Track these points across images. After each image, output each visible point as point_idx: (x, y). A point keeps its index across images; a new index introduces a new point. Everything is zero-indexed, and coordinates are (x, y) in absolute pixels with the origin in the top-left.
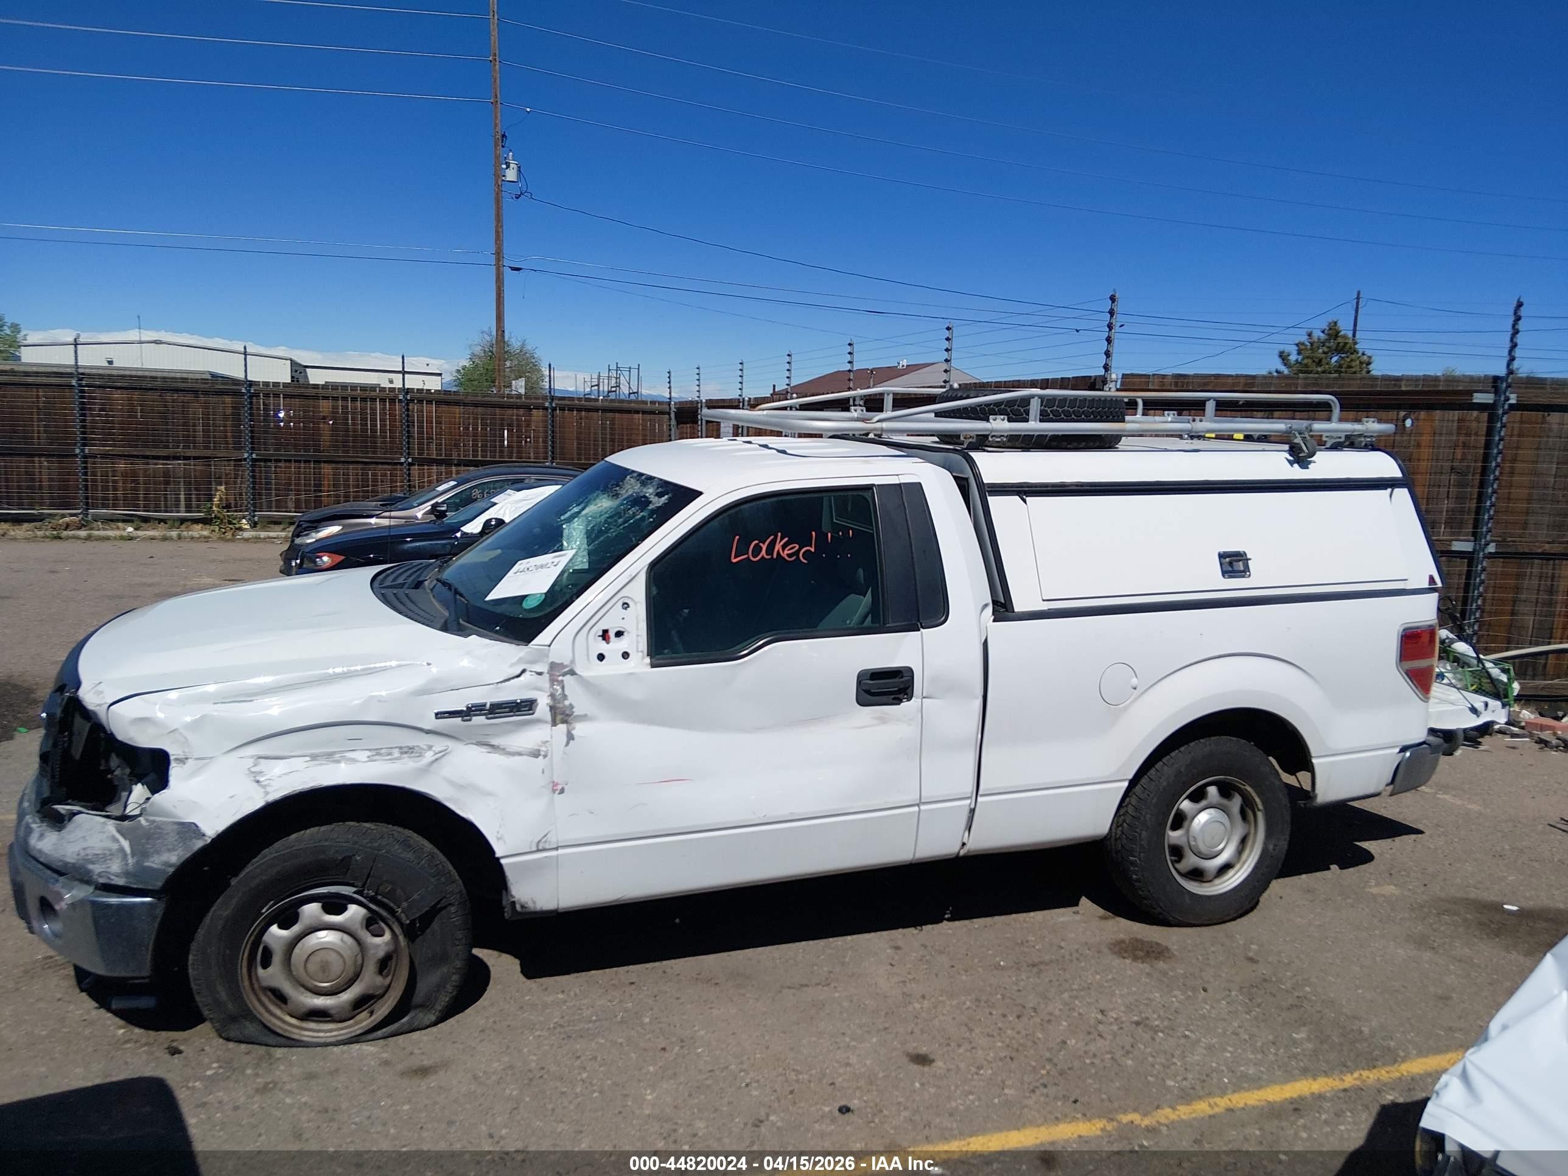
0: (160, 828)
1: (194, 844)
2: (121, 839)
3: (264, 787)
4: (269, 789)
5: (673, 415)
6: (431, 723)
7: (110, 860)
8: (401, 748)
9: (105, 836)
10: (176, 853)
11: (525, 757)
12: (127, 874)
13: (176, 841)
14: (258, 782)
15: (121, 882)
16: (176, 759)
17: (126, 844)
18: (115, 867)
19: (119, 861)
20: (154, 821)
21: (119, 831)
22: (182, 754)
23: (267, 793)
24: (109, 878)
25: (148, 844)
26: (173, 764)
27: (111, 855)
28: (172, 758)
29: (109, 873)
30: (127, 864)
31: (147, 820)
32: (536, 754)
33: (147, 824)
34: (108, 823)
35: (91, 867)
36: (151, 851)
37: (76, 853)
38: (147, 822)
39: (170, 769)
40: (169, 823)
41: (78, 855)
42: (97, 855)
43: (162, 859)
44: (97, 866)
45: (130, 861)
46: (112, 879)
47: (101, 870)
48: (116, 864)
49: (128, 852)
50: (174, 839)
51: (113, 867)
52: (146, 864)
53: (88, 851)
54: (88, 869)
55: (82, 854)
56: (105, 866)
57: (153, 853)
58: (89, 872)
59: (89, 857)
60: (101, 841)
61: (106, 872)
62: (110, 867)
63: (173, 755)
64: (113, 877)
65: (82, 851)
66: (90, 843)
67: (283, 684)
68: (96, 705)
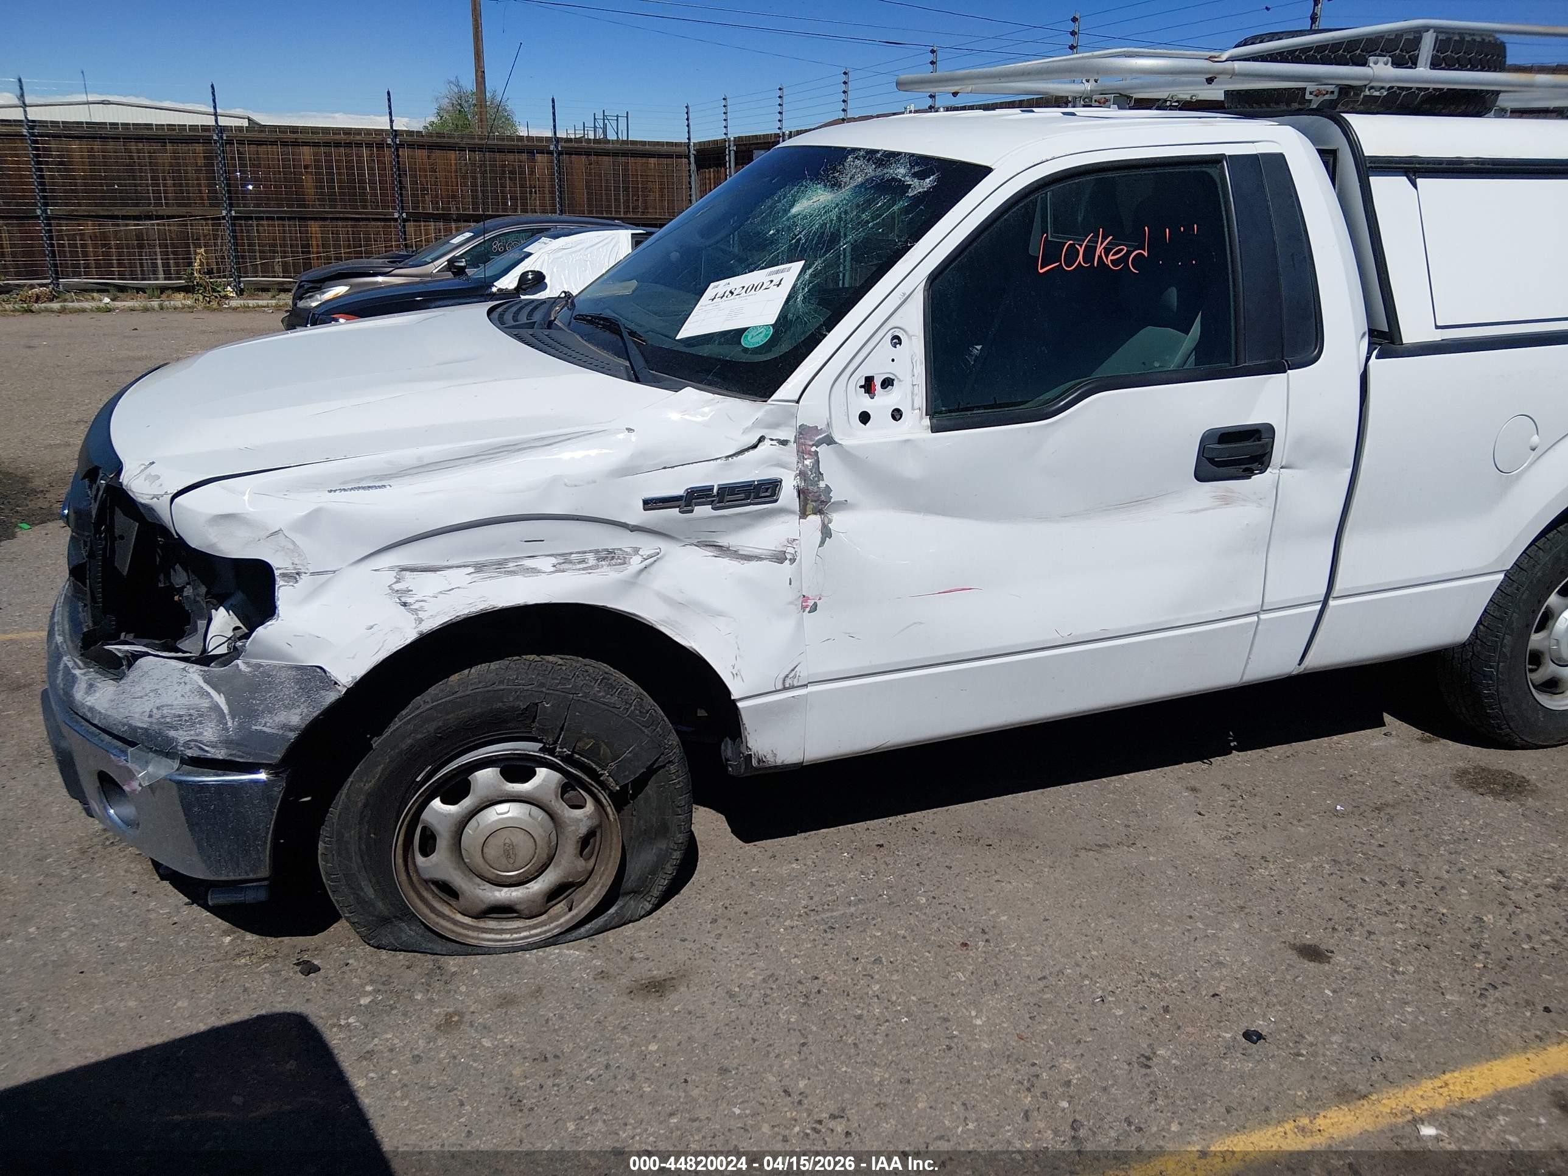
0: (269, 676)
1: (322, 696)
2: (213, 693)
3: (415, 611)
4: (421, 615)
5: (692, 159)
6: (637, 515)
7: (200, 723)
8: (597, 552)
9: (188, 687)
10: (298, 711)
11: (765, 562)
12: (228, 743)
13: (296, 693)
14: (405, 604)
15: (220, 754)
16: (283, 575)
17: (221, 700)
18: (209, 733)
19: (213, 724)
20: (260, 666)
21: (205, 681)
22: (291, 567)
23: (419, 621)
24: (202, 749)
25: (255, 698)
26: (279, 582)
27: (201, 716)
28: (277, 573)
29: (201, 742)
30: (227, 730)
31: (247, 664)
32: (780, 558)
33: (248, 669)
34: (191, 670)
35: (172, 733)
36: (260, 709)
37: (147, 714)
38: (248, 667)
39: (277, 586)
40: (283, 667)
41: (150, 716)
42: (180, 716)
43: (277, 719)
44: (181, 732)
45: (230, 724)
46: (207, 752)
47: (188, 738)
48: (210, 730)
49: (226, 711)
50: (292, 691)
51: (205, 734)
52: (254, 727)
53: (165, 712)
54: (167, 737)
55: (157, 714)
56: (192, 732)
57: (263, 712)
58: (170, 741)
59: (168, 720)
60: (183, 696)
61: (196, 741)
62: (201, 734)
63: (277, 569)
64: (207, 748)
65: (155, 711)
66: (166, 699)
67: (427, 461)
68: (151, 497)
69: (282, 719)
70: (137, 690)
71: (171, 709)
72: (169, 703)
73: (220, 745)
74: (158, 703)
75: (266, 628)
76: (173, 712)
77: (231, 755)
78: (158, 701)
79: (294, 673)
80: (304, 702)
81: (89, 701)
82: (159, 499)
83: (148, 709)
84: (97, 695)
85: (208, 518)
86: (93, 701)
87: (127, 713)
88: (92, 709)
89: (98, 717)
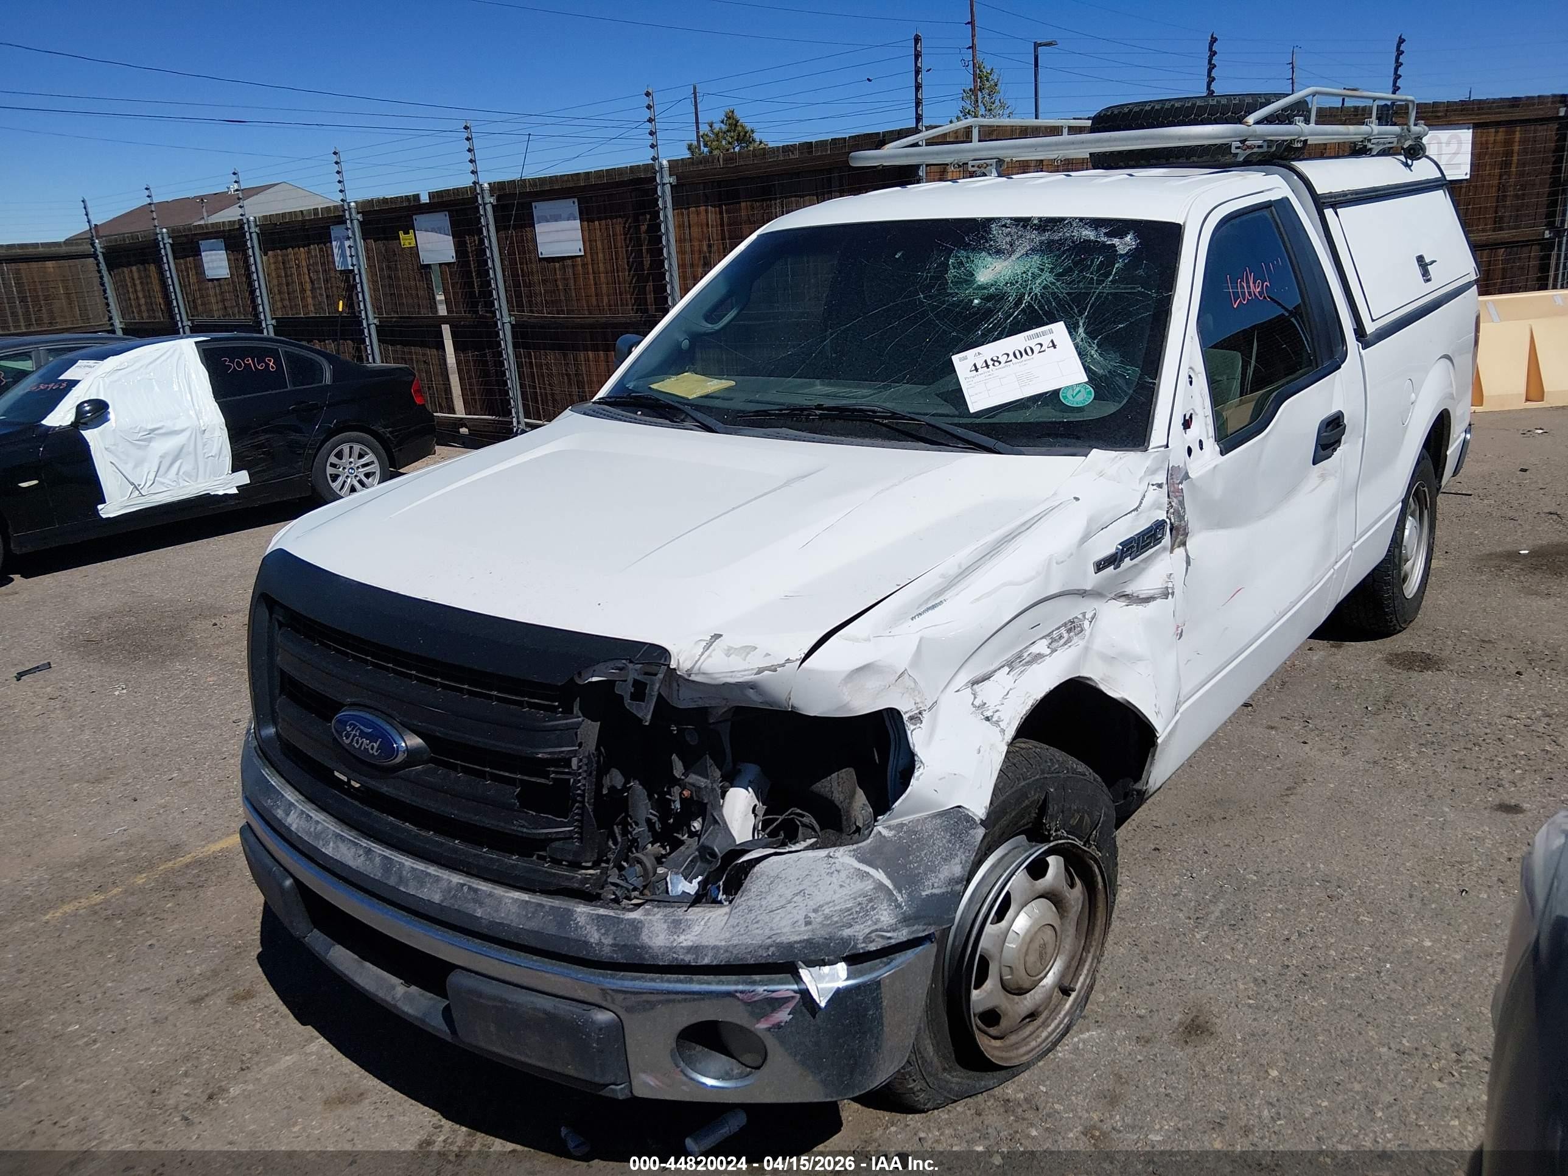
0: (915, 833)
1: (973, 837)
2: (871, 871)
3: (997, 723)
4: (1003, 725)
6: (1091, 580)
7: (873, 909)
8: (1065, 625)
9: (843, 874)
10: (957, 860)
11: (1159, 600)
12: (906, 920)
13: (950, 842)
14: (987, 719)
15: (903, 935)
16: (911, 718)
17: (880, 876)
18: (886, 916)
19: (885, 905)
20: (902, 825)
21: (861, 861)
22: (914, 707)
23: (1003, 731)
24: (883, 937)
25: (911, 862)
26: (910, 727)
27: (871, 900)
28: (905, 717)
29: (881, 930)
30: (899, 906)
31: (889, 828)
33: (893, 832)
34: (837, 855)
35: (847, 932)
36: (921, 871)
37: (802, 922)
38: (891, 830)
39: (909, 733)
40: (926, 818)
41: (808, 923)
42: (848, 910)
43: (942, 876)
44: (857, 927)
45: (900, 899)
46: (890, 938)
47: (867, 931)
48: (885, 913)
49: (891, 887)
50: (945, 841)
51: (882, 919)
52: (924, 894)
53: (827, 911)
54: (842, 939)
55: (817, 918)
56: (870, 922)
57: (926, 874)
58: (845, 942)
59: (835, 919)
60: (841, 886)
61: (876, 930)
62: (878, 920)
63: (906, 712)
64: (889, 935)
65: (812, 915)
66: (819, 898)
67: (964, 567)
68: (755, 672)
69: (946, 874)
70: (772, 900)
71: (835, 905)
72: (828, 899)
73: (899, 926)
74: (812, 904)
75: (918, 779)
76: (838, 908)
77: (913, 932)
78: (811, 903)
79: (939, 821)
80: (960, 848)
81: (686, 940)
82: (775, 670)
83: (800, 917)
84: (697, 929)
85: (844, 675)
86: (694, 939)
87: (768, 932)
88: (695, 949)
89: (710, 954)
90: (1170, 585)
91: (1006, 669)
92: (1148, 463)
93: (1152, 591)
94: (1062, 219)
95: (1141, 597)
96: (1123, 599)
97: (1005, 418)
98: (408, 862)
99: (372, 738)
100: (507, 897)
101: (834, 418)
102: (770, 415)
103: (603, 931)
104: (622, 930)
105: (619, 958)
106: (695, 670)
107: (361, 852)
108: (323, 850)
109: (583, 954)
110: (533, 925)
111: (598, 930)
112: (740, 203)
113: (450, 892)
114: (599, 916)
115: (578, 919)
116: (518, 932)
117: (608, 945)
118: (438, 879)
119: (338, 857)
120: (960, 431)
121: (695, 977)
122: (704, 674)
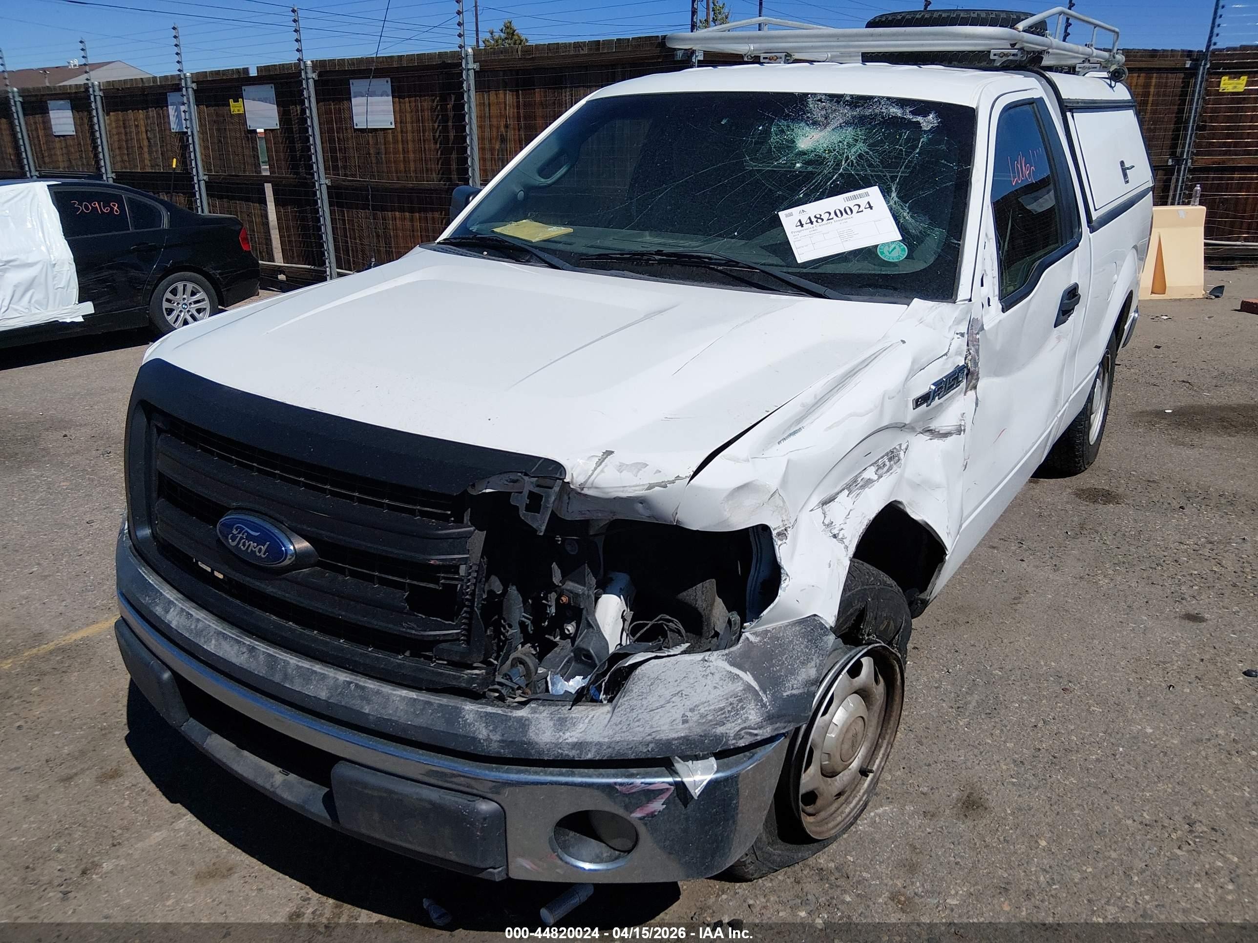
0: (778, 639)
1: (826, 643)
2: (741, 674)
3: (842, 540)
4: (846, 541)
6: (910, 414)
7: (743, 708)
8: (887, 454)
9: (717, 676)
10: (813, 664)
11: (954, 436)
12: (770, 718)
13: (807, 647)
14: (835, 536)
15: (765, 732)
16: (779, 534)
17: (748, 678)
18: (753, 715)
19: (752, 705)
20: (767, 632)
21: (732, 664)
22: (781, 524)
23: (846, 547)
24: (751, 734)
25: (773, 666)
26: (777, 542)
27: (740, 701)
28: (774, 533)
29: (750, 728)
30: (764, 705)
31: (755, 634)
32: (960, 430)
33: (758, 639)
34: (711, 658)
35: (720, 730)
36: (782, 674)
37: (679, 720)
38: (757, 636)
39: (777, 547)
40: (787, 626)
41: (685, 722)
42: (722, 709)
43: (800, 678)
44: (729, 725)
45: (765, 699)
46: (756, 735)
47: (738, 729)
48: (753, 712)
49: (757, 688)
50: (802, 646)
51: (751, 717)
52: (785, 694)
53: (703, 710)
54: (715, 736)
55: (694, 717)
56: (740, 721)
57: (787, 676)
58: (718, 739)
59: (710, 718)
60: (715, 688)
61: (745, 728)
62: (747, 719)
63: (775, 529)
64: (755, 732)
65: (689, 714)
66: (695, 699)
67: (819, 398)
68: (646, 487)
69: (804, 676)
70: (652, 700)
71: (709, 705)
72: (704, 700)
73: (764, 723)
74: (689, 704)
75: (784, 591)
76: (712, 707)
77: (776, 729)
78: (688, 703)
79: (797, 628)
80: (815, 653)
81: (572, 736)
82: (665, 487)
83: (678, 716)
84: (581, 726)
85: (725, 494)
86: (579, 735)
87: (648, 730)
88: (579, 745)
89: (593, 750)
90: (963, 423)
91: (846, 492)
92: (956, 314)
93: (950, 428)
94: (871, 98)
95: (941, 432)
96: (928, 434)
97: (829, 269)
98: (293, 660)
99: (259, 541)
100: (395, 695)
101: (671, 263)
102: (612, 258)
103: (491, 728)
104: (510, 727)
105: (507, 753)
106: (588, 484)
107: (245, 650)
108: (205, 647)
109: (471, 749)
110: (421, 721)
111: (486, 727)
112: (534, 89)
113: (337, 690)
114: (487, 714)
115: (467, 716)
116: (406, 728)
117: (496, 741)
118: (324, 677)
119: (220, 654)
120: (793, 279)
121: (576, 771)
122: (596, 488)
